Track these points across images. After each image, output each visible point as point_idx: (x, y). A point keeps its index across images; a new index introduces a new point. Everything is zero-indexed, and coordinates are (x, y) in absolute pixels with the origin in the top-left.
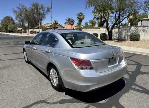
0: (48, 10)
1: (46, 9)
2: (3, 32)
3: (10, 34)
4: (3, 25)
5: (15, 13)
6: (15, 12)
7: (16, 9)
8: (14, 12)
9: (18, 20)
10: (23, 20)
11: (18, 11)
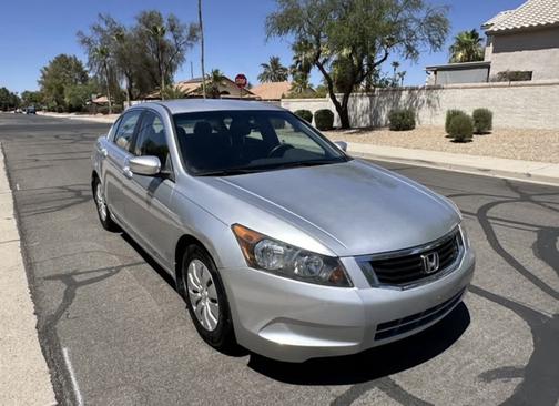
0: (192, 36)
1: (185, 34)
2: (49, 111)
3: (73, 116)
4: (50, 88)
5: (86, 47)
6: (86, 42)
7: (88, 33)
8: (83, 42)
9: (96, 68)
10: (111, 69)
11: (97, 38)
